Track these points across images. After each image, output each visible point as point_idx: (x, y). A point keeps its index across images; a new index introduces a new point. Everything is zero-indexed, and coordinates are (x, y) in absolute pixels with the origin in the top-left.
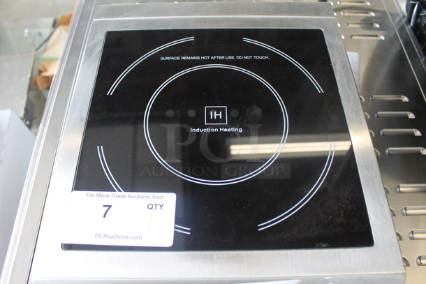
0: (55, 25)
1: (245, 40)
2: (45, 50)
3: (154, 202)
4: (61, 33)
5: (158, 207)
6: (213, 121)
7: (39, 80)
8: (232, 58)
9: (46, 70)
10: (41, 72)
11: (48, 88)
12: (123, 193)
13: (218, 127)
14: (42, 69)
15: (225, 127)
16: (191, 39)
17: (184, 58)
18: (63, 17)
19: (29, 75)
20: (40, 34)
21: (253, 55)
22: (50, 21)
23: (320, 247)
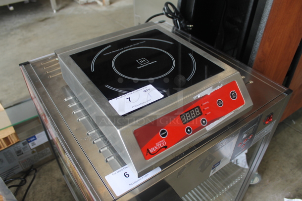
1: (131, 40)
3: (145, 89)
5: (148, 90)
8: (132, 46)
13: (147, 64)
15: (149, 63)
17: (113, 52)
21: (139, 42)
23: (210, 77)
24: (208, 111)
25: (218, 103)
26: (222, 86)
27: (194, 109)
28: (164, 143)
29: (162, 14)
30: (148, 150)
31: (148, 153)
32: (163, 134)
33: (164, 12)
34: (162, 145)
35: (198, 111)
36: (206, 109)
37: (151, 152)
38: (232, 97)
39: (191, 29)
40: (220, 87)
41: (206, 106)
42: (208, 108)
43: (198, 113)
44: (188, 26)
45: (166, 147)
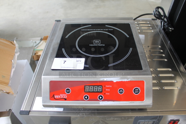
0: (41, 40)
1: (106, 26)
2: (37, 47)
3: (78, 60)
4: (43, 42)
5: (80, 61)
6: (96, 43)
7: (35, 56)
8: (102, 30)
9: (37, 53)
10: (35, 54)
11: (38, 60)
12: (69, 58)
13: (98, 44)
14: (36, 53)
15: (99, 44)
16: (91, 26)
17: (88, 30)
18: (45, 37)
19: (31, 54)
20: (36, 42)
21: (108, 29)
22: (40, 38)
23: (126, 70)
24: (108, 92)
25: (119, 90)
26: (129, 80)
27: (98, 86)
28: (66, 97)
29: (151, 14)
30: (54, 95)
31: (53, 97)
32: (68, 91)
33: (153, 13)
34: (64, 97)
35: (101, 89)
36: (107, 90)
37: (55, 97)
38: (134, 92)
39: (171, 31)
40: (127, 81)
41: (108, 88)
42: (109, 90)
43: (100, 90)
44: (169, 28)
45: (65, 99)
